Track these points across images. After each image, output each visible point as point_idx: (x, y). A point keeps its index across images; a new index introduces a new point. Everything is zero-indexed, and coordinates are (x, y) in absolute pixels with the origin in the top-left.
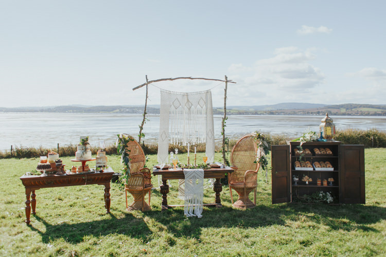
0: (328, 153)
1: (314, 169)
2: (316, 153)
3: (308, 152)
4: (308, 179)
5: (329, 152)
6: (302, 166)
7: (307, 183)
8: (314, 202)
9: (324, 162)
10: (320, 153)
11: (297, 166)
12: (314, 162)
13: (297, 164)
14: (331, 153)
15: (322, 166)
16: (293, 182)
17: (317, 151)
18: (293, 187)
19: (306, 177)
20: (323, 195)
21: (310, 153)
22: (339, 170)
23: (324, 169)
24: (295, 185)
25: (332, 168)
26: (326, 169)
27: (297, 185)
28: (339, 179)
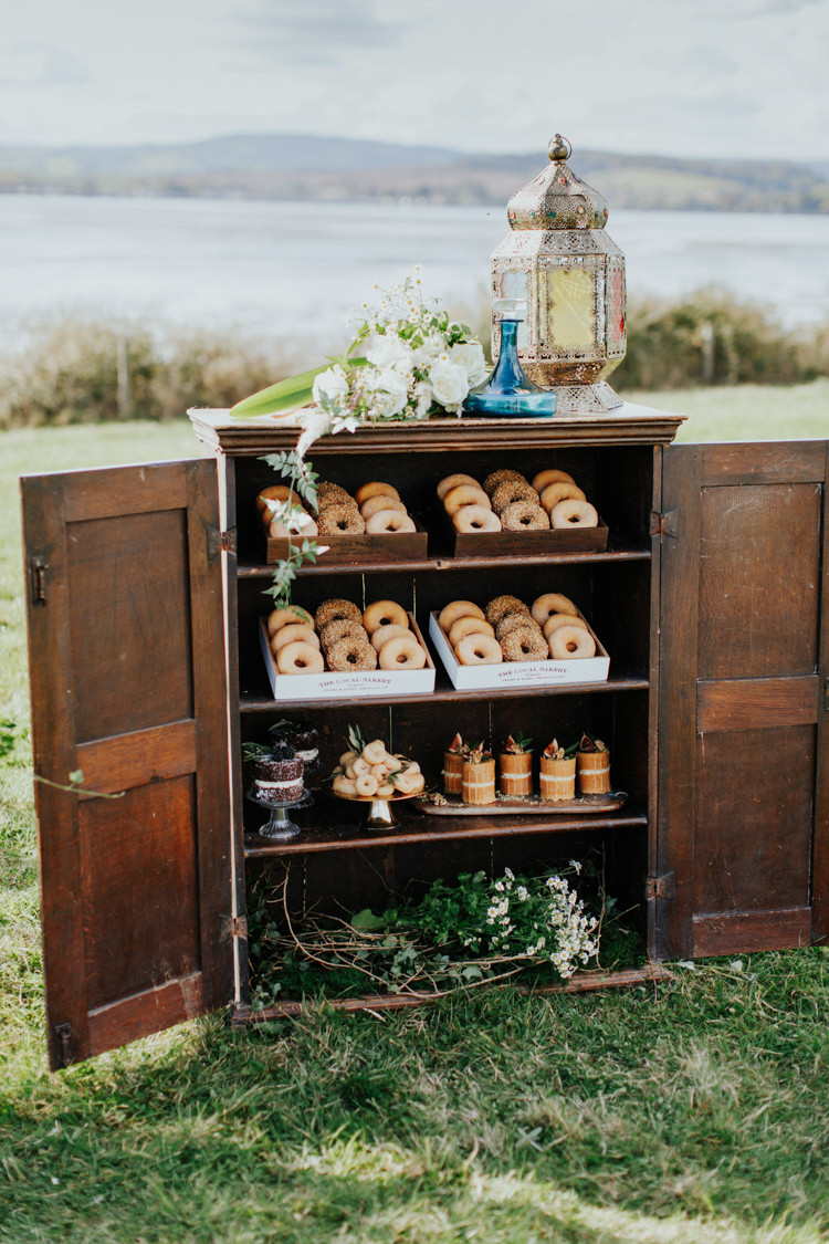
0: (561, 522)
1: (443, 681)
2: (464, 524)
3: (386, 514)
4: (390, 778)
5: (573, 510)
6: (338, 655)
7: (381, 811)
8: (446, 983)
9: (529, 601)
10: (493, 525)
11: (287, 659)
12: (439, 607)
13: (292, 636)
14: (589, 518)
15: (514, 642)
16: (256, 815)
17: (469, 506)
18: (251, 868)
19: (376, 750)
20: (515, 907)
21: (408, 526)
22: (652, 670)
23: (533, 672)
24: (273, 836)
25: (598, 654)
26: (544, 674)
27: (286, 836)
28: (656, 753)
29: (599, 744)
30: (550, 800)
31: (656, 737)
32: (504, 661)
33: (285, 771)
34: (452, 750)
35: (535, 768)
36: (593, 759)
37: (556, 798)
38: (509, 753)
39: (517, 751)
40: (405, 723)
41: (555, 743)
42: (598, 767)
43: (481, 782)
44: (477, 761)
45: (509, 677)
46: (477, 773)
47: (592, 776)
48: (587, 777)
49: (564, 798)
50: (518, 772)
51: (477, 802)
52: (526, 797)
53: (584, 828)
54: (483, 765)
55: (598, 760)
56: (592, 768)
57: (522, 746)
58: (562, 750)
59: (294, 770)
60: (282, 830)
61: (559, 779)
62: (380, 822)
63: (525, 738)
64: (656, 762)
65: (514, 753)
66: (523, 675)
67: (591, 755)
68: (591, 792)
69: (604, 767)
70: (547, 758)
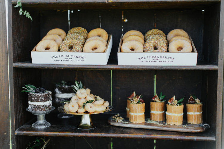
22: (219, 60)
23: (157, 59)
24: (37, 127)
25: (193, 51)
26: (162, 60)
27: (43, 127)
28: (221, 104)
29: (197, 100)
30: (169, 124)
31: (221, 96)
32: (144, 51)
33: (38, 97)
34: (130, 99)
35: (165, 109)
36: (193, 107)
37: (172, 124)
38: (154, 101)
39: (157, 101)
40: (117, 88)
41: (174, 97)
42: (195, 111)
43: (136, 112)
44: (135, 102)
45: (144, 60)
46: (134, 108)
47: (192, 115)
48: (190, 115)
49: (176, 124)
50: (157, 110)
51: (134, 122)
52: (160, 122)
53: (180, 139)
54: (138, 105)
55: (195, 108)
56: (192, 111)
57: (161, 99)
58: (176, 101)
59: (42, 97)
60: (41, 125)
61: (174, 114)
62: (85, 126)
63: (163, 95)
64: (221, 109)
65: (156, 101)
66: (151, 59)
67: (192, 105)
68: (192, 123)
69: (198, 111)
70: (169, 104)
